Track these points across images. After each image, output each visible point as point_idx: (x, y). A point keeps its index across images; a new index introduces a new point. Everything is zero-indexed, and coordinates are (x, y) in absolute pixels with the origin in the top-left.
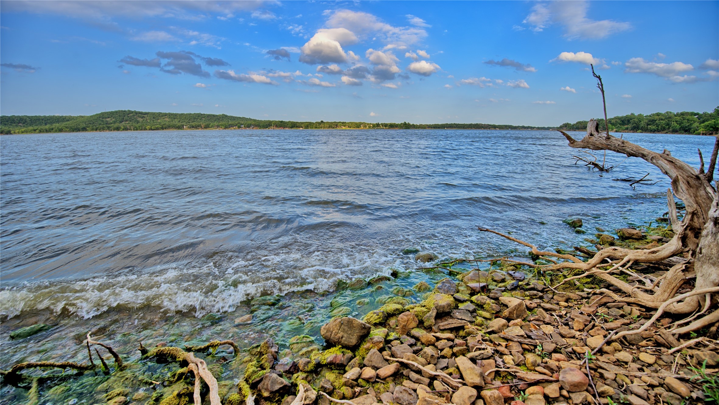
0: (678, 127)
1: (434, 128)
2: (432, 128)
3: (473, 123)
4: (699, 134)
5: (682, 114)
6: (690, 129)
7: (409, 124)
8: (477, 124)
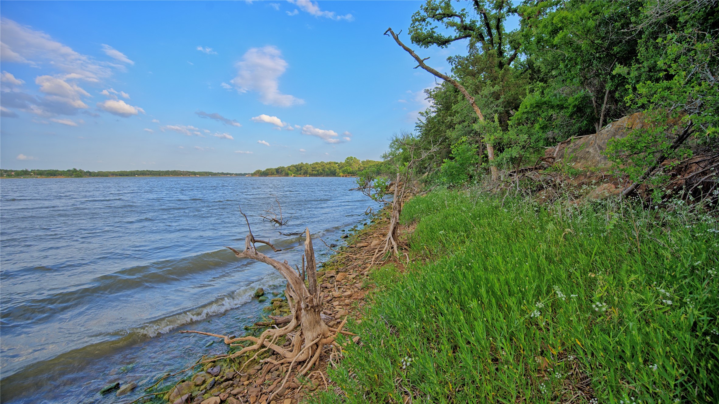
0: (329, 172)
1: (121, 175)
2: (117, 175)
3: (170, 170)
4: (340, 176)
5: (330, 163)
6: (335, 173)
7: (81, 171)
8: (175, 171)
